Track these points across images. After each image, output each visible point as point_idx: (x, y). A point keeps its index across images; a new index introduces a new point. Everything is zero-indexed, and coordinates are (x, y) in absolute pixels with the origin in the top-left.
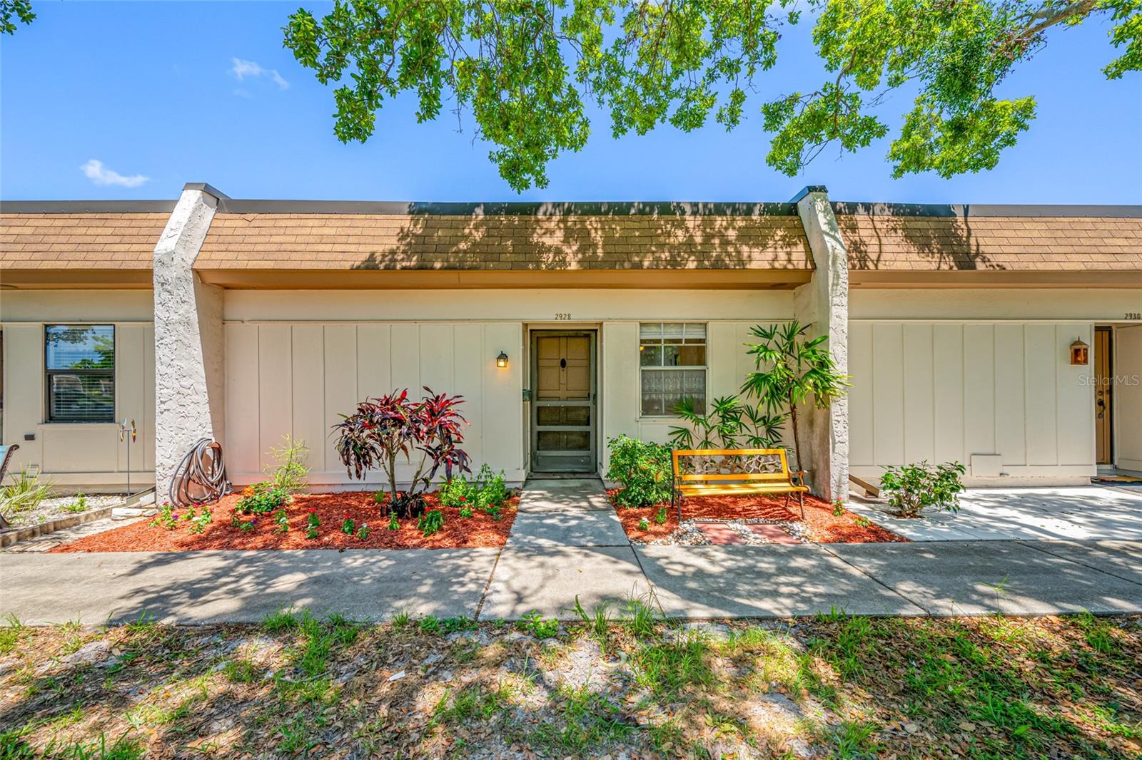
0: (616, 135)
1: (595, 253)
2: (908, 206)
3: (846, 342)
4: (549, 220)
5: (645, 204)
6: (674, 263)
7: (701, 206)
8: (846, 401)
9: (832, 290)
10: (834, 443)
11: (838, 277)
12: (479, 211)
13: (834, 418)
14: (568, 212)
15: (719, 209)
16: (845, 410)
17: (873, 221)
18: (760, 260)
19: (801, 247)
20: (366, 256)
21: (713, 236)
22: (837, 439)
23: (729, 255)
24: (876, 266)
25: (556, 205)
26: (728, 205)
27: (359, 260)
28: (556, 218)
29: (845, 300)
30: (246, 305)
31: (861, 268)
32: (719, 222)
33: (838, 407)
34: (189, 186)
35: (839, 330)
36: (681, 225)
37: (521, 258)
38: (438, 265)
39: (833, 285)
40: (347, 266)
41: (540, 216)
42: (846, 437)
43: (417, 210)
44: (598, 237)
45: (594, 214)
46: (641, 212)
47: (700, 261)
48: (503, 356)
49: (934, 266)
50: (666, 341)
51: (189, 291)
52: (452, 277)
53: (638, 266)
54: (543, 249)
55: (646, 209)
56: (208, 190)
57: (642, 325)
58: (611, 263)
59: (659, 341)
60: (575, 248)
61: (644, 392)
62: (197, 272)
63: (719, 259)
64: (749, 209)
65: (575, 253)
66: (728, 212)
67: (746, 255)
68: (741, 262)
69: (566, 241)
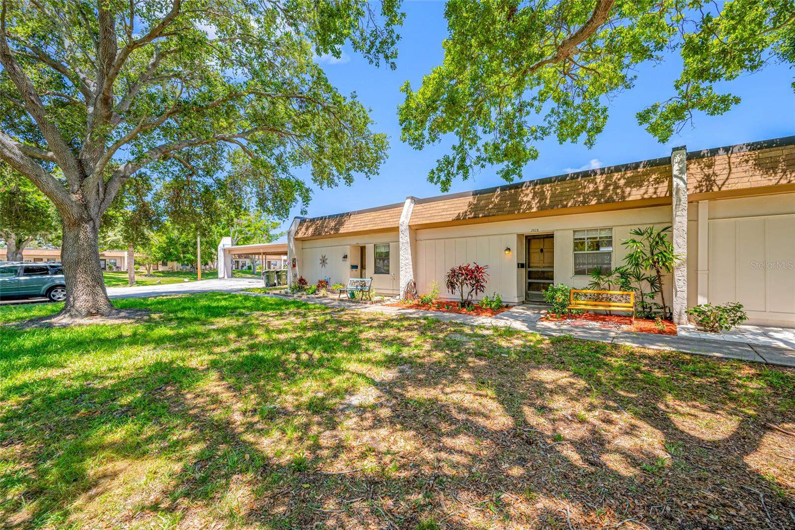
0: (561, 143)
1: (545, 202)
2: (765, 142)
3: (686, 236)
4: (527, 189)
5: (574, 174)
6: (584, 202)
7: (606, 169)
8: (686, 269)
9: (676, 208)
10: (676, 291)
11: (680, 200)
12: (498, 190)
13: (676, 277)
14: (536, 185)
15: (618, 169)
16: (685, 274)
17: (729, 158)
18: (635, 194)
19: (666, 183)
20: (456, 215)
21: (610, 185)
22: (678, 289)
23: (617, 194)
24: (720, 189)
25: (531, 182)
26: (623, 166)
27: (454, 217)
28: (530, 188)
29: (685, 213)
30: (423, 234)
31: (707, 191)
32: (616, 176)
33: (680, 272)
34: (408, 198)
35: (681, 229)
36: (594, 181)
37: (513, 209)
38: (481, 216)
39: (676, 205)
40: (450, 219)
41: (523, 188)
42: (685, 288)
43: (475, 193)
44: (548, 194)
45: (548, 183)
46: (572, 178)
47: (599, 200)
48: (509, 249)
49: (774, 182)
50: (588, 239)
51: (407, 233)
52: (486, 219)
53: (566, 206)
54: (522, 202)
55: (575, 176)
56: (412, 198)
57: (574, 231)
58: (552, 206)
59: (584, 239)
60: (536, 201)
61: (576, 264)
62: (409, 226)
63: (611, 197)
64: (637, 165)
65: (536, 204)
66: (623, 170)
67: (627, 193)
68: (623, 197)
69: (533, 198)
